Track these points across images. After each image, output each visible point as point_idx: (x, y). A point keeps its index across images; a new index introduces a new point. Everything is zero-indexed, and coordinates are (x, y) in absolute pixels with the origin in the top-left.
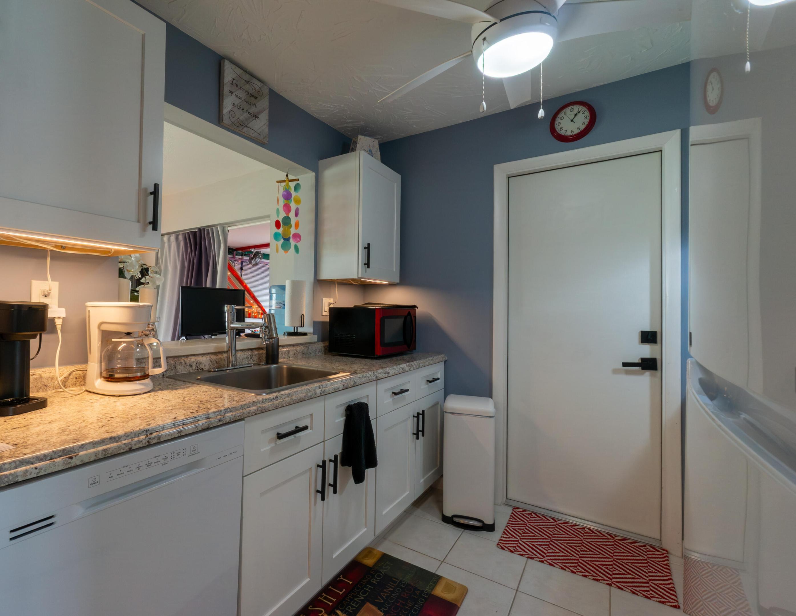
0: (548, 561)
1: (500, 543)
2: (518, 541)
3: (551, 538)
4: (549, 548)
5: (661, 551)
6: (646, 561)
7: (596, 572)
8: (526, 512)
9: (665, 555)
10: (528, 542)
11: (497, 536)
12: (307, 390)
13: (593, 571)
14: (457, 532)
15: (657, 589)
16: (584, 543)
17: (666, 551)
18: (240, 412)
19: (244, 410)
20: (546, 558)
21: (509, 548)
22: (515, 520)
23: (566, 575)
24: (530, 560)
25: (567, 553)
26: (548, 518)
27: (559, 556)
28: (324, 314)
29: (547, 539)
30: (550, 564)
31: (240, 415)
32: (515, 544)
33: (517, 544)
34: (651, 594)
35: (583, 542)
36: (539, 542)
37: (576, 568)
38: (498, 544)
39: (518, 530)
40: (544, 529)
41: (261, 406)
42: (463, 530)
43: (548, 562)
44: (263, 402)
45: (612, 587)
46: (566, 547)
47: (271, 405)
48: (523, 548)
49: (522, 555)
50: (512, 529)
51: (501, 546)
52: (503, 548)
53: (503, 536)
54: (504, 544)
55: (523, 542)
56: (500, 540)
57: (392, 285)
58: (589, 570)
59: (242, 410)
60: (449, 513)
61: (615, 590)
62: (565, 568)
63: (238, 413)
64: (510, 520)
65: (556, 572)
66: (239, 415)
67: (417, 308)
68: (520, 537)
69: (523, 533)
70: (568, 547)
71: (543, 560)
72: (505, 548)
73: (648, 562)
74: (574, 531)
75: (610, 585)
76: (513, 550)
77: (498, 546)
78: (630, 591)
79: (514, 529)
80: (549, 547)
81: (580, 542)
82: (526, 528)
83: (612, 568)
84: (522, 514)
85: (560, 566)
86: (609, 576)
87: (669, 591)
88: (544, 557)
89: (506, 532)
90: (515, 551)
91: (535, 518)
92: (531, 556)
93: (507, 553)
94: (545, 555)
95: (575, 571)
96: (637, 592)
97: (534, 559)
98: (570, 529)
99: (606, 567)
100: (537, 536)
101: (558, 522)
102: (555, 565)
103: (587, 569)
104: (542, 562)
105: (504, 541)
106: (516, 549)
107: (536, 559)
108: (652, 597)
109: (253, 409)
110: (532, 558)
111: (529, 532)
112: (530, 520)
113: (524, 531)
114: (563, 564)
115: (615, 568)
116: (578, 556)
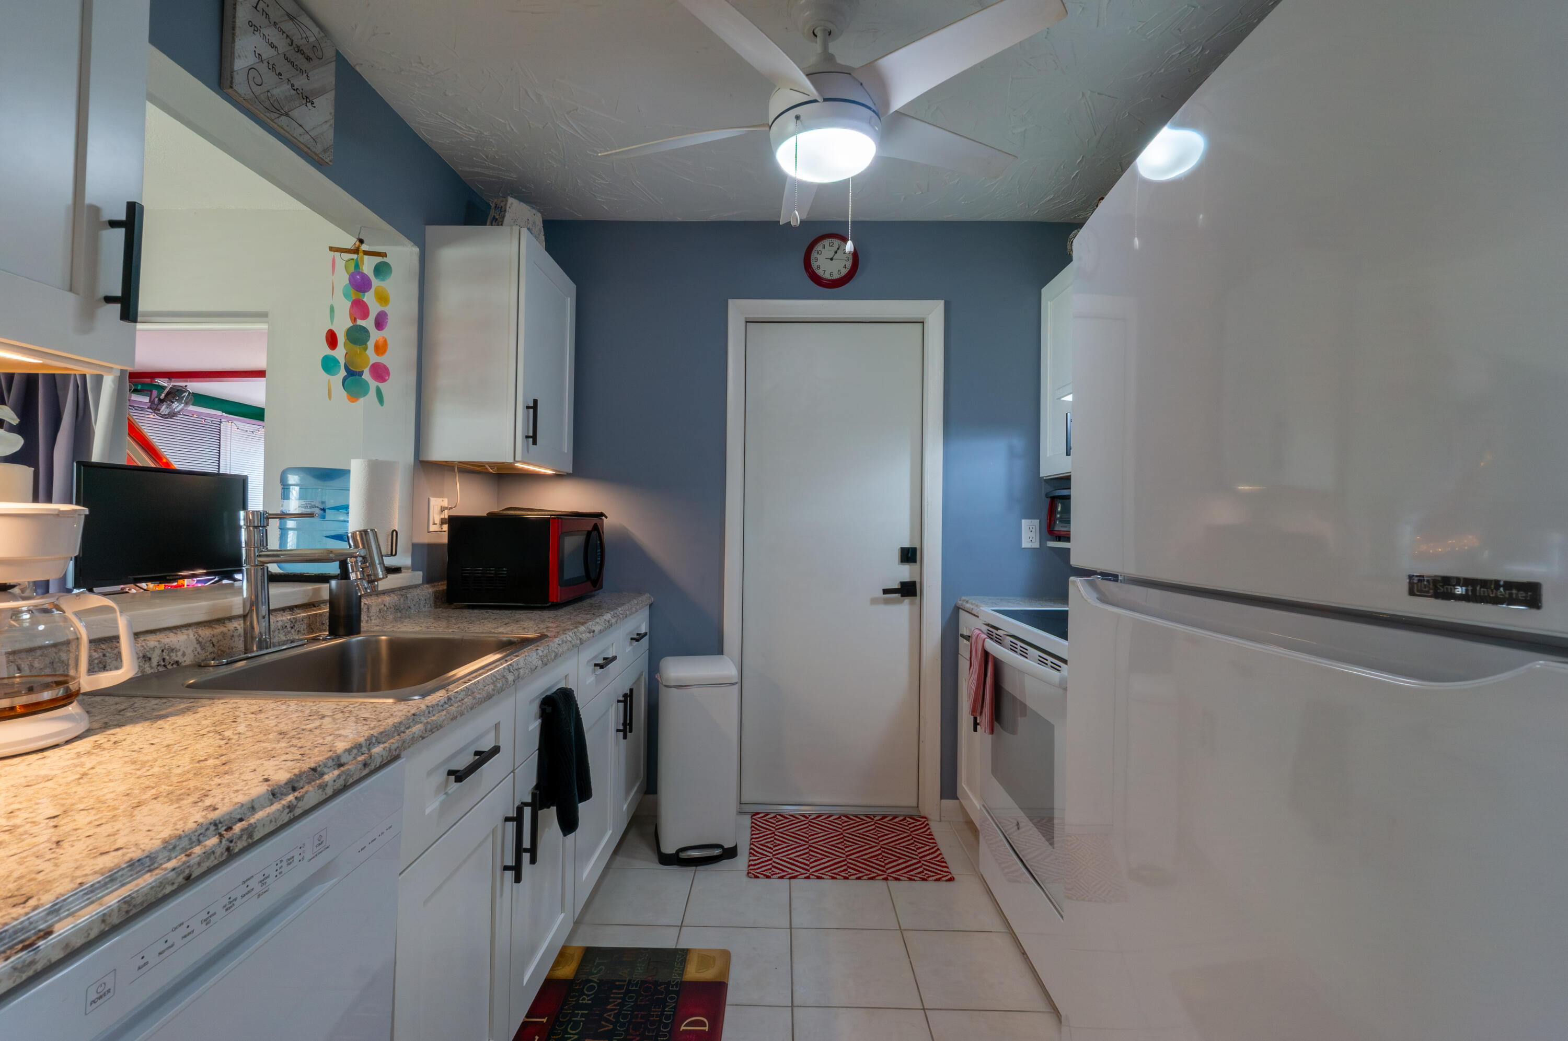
0: (815, 874)
1: (751, 870)
2: (771, 859)
3: (808, 842)
4: (810, 857)
5: (920, 819)
6: (910, 838)
7: (868, 868)
8: (769, 816)
9: (925, 823)
10: (783, 857)
11: (742, 861)
12: (492, 679)
13: (865, 869)
14: (689, 872)
15: (929, 866)
16: (846, 836)
17: (925, 818)
18: (398, 740)
19: (402, 734)
20: (811, 871)
21: (764, 873)
22: (758, 832)
23: (840, 884)
24: (792, 880)
25: (831, 856)
26: (797, 816)
27: (824, 863)
28: (433, 528)
29: (804, 845)
30: (818, 878)
31: (398, 747)
32: (769, 865)
33: (771, 864)
34: (926, 874)
35: (844, 836)
36: (797, 852)
37: (846, 872)
38: (748, 873)
39: (767, 844)
40: (797, 832)
41: (429, 720)
42: (694, 868)
43: (815, 876)
44: (429, 713)
45: (889, 882)
46: (828, 848)
47: (445, 715)
48: (781, 867)
49: (782, 877)
50: (759, 846)
51: (753, 874)
52: (756, 877)
53: (751, 858)
54: (755, 869)
55: (777, 858)
56: (749, 866)
57: (559, 476)
58: (860, 869)
59: (399, 735)
60: (669, 848)
61: (892, 883)
62: (835, 876)
63: (394, 742)
64: (753, 832)
65: (827, 884)
66: (396, 745)
67: (606, 517)
68: (771, 853)
69: (774, 846)
70: (830, 847)
71: (808, 875)
72: (758, 875)
73: (913, 837)
74: (830, 825)
75: (886, 879)
76: (770, 875)
77: (750, 875)
78: (906, 879)
79: (761, 845)
80: (810, 855)
81: (841, 836)
82: (775, 839)
83: (882, 858)
84: (764, 820)
85: (830, 876)
86: (882, 869)
87: (940, 864)
88: (809, 871)
89: (753, 852)
90: (772, 875)
91: (782, 820)
92: (793, 875)
93: (763, 881)
94: (808, 868)
95: (847, 876)
96: (913, 878)
97: (798, 877)
98: (825, 823)
99: (876, 858)
100: (791, 845)
101: (810, 818)
102: (823, 876)
103: (858, 869)
104: (808, 878)
105: (755, 865)
106: (773, 871)
107: (800, 877)
108: (928, 877)
109: (417, 729)
110: (794, 877)
111: (780, 843)
112: (777, 826)
113: (775, 843)
114: (832, 872)
115: (885, 857)
116: (844, 856)
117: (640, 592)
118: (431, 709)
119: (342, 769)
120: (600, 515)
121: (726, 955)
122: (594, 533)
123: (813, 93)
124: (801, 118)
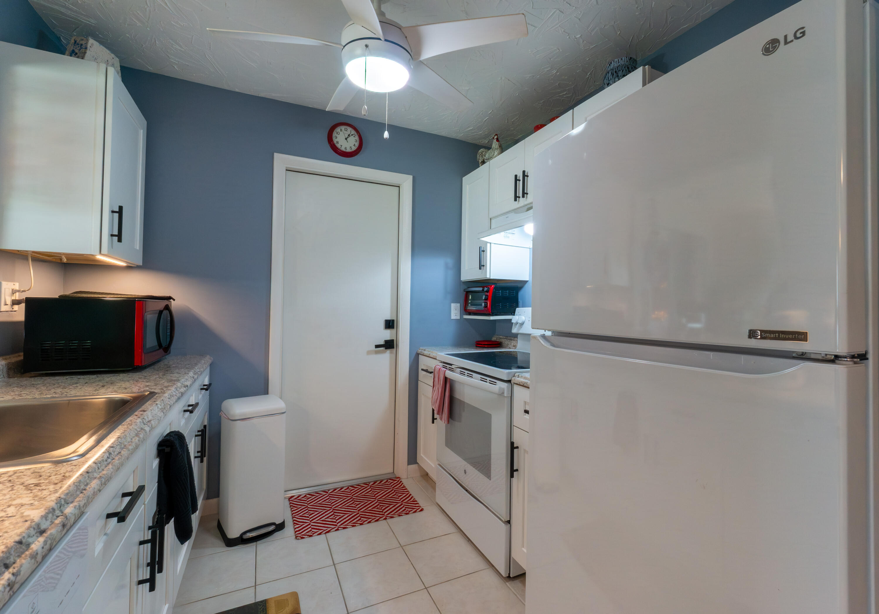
0: (341, 526)
1: (297, 534)
2: (310, 524)
3: (331, 508)
4: (335, 516)
5: (396, 479)
6: (393, 491)
7: (373, 515)
8: (301, 497)
9: (400, 481)
10: (317, 520)
11: (289, 530)
12: (134, 432)
13: (371, 516)
14: (250, 548)
15: (408, 506)
16: (355, 499)
17: (399, 478)
18: (83, 497)
19: (84, 491)
20: (338, 525)
21: (307, 534)
22: (296, 508)
23: (359, 529)
24: (327, 534)
25: (349, 513)
26: (320, 493)
27: (345, 518)
29: (330, 510)
30: (344, 528)
31: (85, 504)
32: (309, 528)
33: (310, 527)
34: (407, 510)
35: (354, 499)
36: (326, 515)
37: (361, 520)
38: (296, 537)
39: (304, 515)
40: (323, 503)
41: (101, 475)
42: (255, 543)
43: (342, 527)
44: (99, 468)
45: (387, 520)
46: (346, 508)
47: (112, 468)
48: (317, 528)
49: (320, 534)
50: (299, 517)
51: (300, 537)
52: (302, 538)
53: (295, 527)
54: (300, 533)
55: (314, 523)
56: (296, 532)
58: (369, 517)
59: (82, 493)
60: (233, 533)
61: (390, 521)
62: (354, 524)
63: (80, 500)
64: (292, 510)
65: (350, 531)
66: (84, 502)
67: (174, 300)
68: (309, 520)
69: (310, 515)
70: (347, 507)
71: (337, 528)
72: (303, 536)
73: (395, 491)
74: (343, 494)
75: (385, 519)
76: (312, 534)
77: (297, 538)
78: (397, 516)
79: (300, 516)
80: (335, 515)
81: (352, 499)
82: (309, 510)
83: (380, 507)
84: (299, 500)
85: (351, 525)
86: (382, 513)
87: (414, 503)
88: (337, 525)
89: (296, 522)
90: (313, 534)
91: (311, 497)
92: (327, 530)
93: (307, 540)
94: (336, 524)
95: (362, 523)
96: (401, 514)
97: (331, 531)
98: (340, 493)
99: (376, 508)
100: (321, 512)
101: (329, 492)
102: (347, 526)
103: (368, 517)
104: (337, 530)
105: (299, 530)
106: (313, 531)
107: (332, 530)
108: (409, 512)
109: (94, 484)
110: (328, 532)
111: (313, 512)
112: (308, 502)
113: (309, 513)
114: (352, 522)
115: (382, 506)
116: (357, 511)
117: (202, 354)
118: (99, 465)
119: (44, 534)
120: (169, 298)
121: (295, 596)
122: (166, 312)
123: (379, 32)
124: (369, 47)
